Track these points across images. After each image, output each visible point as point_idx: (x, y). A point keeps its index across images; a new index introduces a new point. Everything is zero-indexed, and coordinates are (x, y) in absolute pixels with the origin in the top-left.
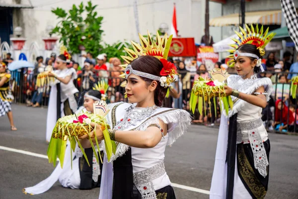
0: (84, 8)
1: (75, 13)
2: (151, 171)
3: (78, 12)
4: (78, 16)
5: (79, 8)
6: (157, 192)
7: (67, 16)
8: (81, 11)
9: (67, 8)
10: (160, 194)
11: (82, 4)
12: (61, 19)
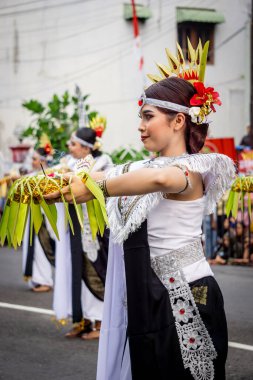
0: (70, 100)
1: (56, 107)
2: (180, 254)
3: (61, 106)
4: (62, 111)
5: (62, 100)
6: (192, 285)
7: (45, 112)
8: (66, 103)
9: (45, 100)
10: (197, 289)
11: (67, 93)
12: (36, 116)
